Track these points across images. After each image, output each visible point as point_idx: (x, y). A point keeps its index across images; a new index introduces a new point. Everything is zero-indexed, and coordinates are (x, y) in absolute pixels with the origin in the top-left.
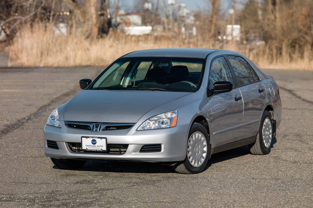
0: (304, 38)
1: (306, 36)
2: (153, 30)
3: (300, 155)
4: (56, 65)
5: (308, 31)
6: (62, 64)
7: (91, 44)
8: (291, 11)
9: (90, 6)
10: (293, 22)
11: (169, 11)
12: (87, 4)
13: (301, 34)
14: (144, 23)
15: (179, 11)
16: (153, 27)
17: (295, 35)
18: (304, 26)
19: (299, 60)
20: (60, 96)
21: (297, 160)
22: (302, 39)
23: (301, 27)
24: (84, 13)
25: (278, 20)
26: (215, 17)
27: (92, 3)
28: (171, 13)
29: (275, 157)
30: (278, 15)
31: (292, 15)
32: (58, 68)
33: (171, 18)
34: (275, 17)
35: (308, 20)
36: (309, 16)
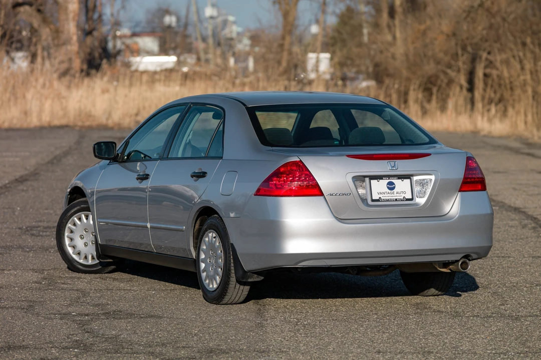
0: (445, 73)
1: (449, 71)
2: (179, 63)
3: (464, 298)
4: (6, 125)
5: (453, 62)
6: (17, 123)
7: (69, 87)
8: (422, 27)
9: (67, 19)
10: (425, 46)
11: (206, 28)
12: (63, 17)
13: (440, 67)
14: (164, 50)
15: (223, 29)
16: (178, 57)
17: (430, 68)
18: (446, 53)
19: (438, 113)
20: (9, 183)
21: (461, 310)
22: (442, 76)
23: (441, 55)
24: (57, 32)
25: (399, 42)
26: (288, 39)
27: (71, 16)
28: (210, 32)
29: (417, 304)
30: (398, 35)
31: (424, 33)
32: (9, 130)
33: (211, 41)
34: (394, 38)
35: (453, 43)
36: (454, 34)
